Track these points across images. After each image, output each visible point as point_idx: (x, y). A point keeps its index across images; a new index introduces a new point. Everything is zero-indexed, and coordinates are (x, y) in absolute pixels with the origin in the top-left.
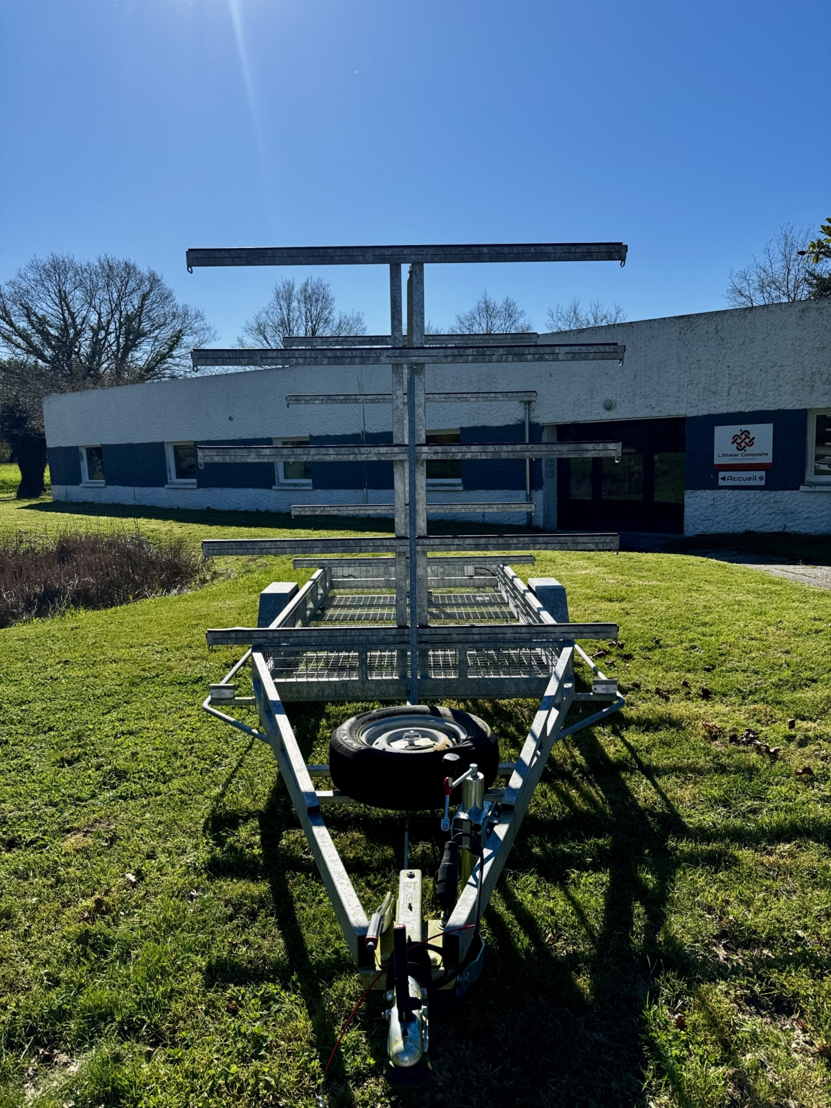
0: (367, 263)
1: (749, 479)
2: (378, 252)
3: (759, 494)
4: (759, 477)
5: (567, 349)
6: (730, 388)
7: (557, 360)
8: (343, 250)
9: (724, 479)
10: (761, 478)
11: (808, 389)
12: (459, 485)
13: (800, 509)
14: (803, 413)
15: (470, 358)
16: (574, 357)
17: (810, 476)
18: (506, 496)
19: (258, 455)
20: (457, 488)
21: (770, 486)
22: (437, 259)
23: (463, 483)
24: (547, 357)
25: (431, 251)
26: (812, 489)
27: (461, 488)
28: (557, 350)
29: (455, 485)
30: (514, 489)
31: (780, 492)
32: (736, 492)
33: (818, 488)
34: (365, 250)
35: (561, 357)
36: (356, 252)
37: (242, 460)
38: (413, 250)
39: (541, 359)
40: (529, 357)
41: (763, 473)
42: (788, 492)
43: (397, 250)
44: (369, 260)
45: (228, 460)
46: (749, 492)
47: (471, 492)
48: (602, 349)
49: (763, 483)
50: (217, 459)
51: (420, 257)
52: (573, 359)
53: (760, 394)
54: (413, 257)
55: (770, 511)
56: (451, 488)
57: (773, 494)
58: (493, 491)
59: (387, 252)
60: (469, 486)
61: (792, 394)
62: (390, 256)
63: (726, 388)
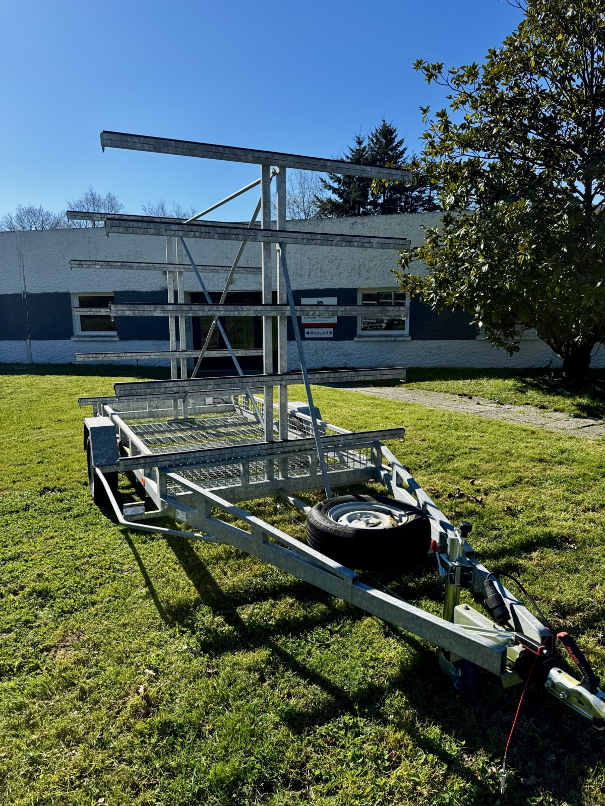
0: (247, 161)
1: (324, 333)
2: (256, 154)
3: (329, 343)
4: (329, 332)
5: (378, 240)
6: (310, 273)
7: (371, 247)
8: (231, 150)
9: (308, 333)
10: (331, 333)
11: (357, 275)
12: (115, 337)
13: (354, 352)
14: (355, 291)
15: (319, 242)
16: (382, 246)
17: (359, 332)
18: (155, 345)
19: (163, 311)
20: (113, 339)
21: (337, 337)
22: (297, 165)
23: (118, 335)
24: (366, 245)
25: (293, 159)
26: (361, 340)
27: (117, 339)
28: (372, 240)
29: (112, 337)
30: (161, 340)
31: (342, 342)
32: (316, 342)
33: (365, 339)
34: (247, 151)
35: (374, 246)
36: (240, 153)
37: (150, 314)
38: (281, 157)
39: (362, 246)
40: (356, 244)
41: (332, 330)
42: (347, 342)
43: (270, 154)
44: (250, 160)
45: (137, 314)
46: (323, 342)
47: (125, 342)
48: (398, 241)
49: (332, 336)
50: (128, 313)
51: (286, 163)
52: (382, 247)
53: (329, 277)
54: (280, 162)
55: (336, 354)
56: (108, 339)
57: (338, 343)
58: (144, 342)
59: (263, 156)
60: (124, 337)
61: (348, 278)
62: (264, 158)
63: (307, 273)
